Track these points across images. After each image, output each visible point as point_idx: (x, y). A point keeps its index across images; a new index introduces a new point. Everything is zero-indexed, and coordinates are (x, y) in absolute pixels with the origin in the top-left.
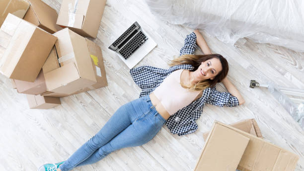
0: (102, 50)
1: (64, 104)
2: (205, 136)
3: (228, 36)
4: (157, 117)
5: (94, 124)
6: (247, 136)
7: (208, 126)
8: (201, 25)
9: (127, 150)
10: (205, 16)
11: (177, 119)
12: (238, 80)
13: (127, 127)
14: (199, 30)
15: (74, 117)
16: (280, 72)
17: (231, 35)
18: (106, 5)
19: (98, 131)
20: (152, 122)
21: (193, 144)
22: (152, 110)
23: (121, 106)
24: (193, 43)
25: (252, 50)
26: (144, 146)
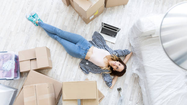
0: (102, 14)
1: (68, 8)
2: (87, 79)
3: (136, 68)
4: (84, 54)
5: (66, 27)
6: (97, 97)
7: (91, 79)
8: (135, 54)
9: (62, 47)
10: (140, 54)
11: (87, 63)
12: (118, 82)
13: (72, 43)
14: (133, 54)
15: (65, 16)
16: (130, 99)
17: (137, 70)
18: (124, 5)
19: (64, 30)
20: (81, 53)
21: (80, 75)
22: (86, 51)
23: (80, 35)
24: (125, 54)
25: (134, 82)
26: (68, 54)
